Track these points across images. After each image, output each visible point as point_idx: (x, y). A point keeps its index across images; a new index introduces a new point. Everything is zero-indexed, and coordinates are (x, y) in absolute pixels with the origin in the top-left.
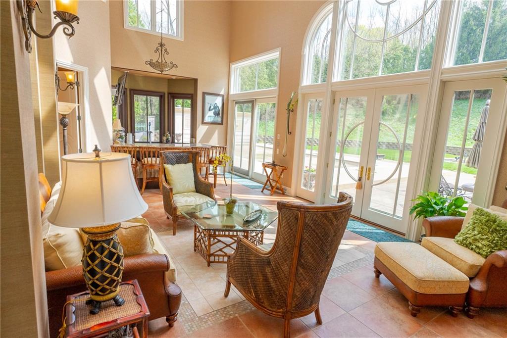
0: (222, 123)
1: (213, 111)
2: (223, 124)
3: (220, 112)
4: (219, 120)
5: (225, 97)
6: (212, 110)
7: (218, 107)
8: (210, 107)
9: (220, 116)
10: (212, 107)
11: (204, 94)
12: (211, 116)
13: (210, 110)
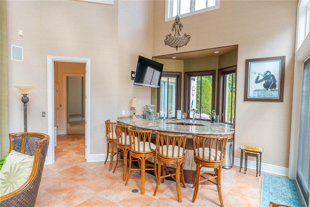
0: (281, 99)
1: (264, 82)
2: (282, 101)
3: (277, 83)
4: (275, 94)
5: (287, 60)
6: (261, 81)
7: (273, 76)
8: (258, 77)
9: (277, 88)
10: (261, 78)
11: (248, 62)
12: (259, 90)
13: (257, 82)
